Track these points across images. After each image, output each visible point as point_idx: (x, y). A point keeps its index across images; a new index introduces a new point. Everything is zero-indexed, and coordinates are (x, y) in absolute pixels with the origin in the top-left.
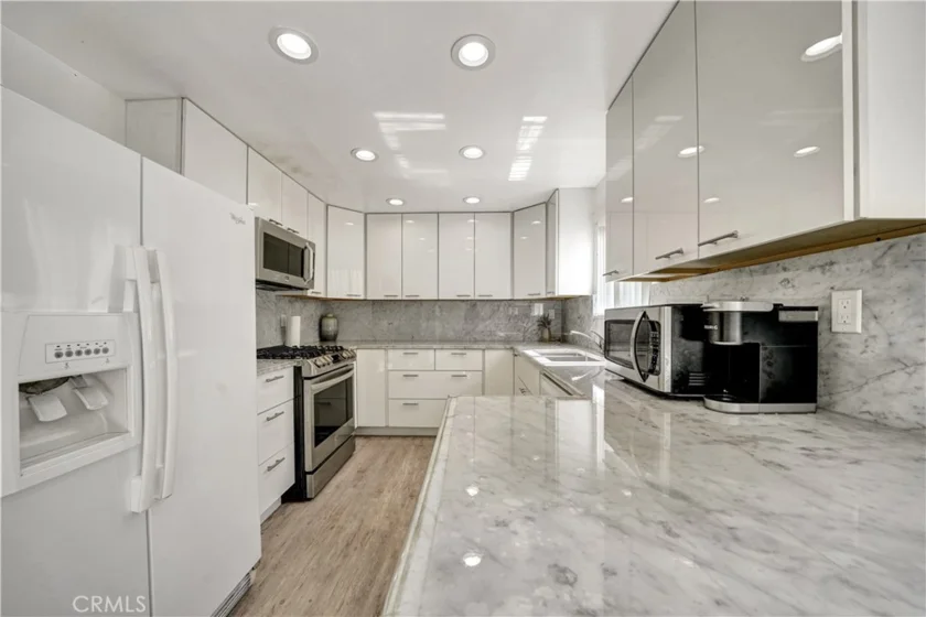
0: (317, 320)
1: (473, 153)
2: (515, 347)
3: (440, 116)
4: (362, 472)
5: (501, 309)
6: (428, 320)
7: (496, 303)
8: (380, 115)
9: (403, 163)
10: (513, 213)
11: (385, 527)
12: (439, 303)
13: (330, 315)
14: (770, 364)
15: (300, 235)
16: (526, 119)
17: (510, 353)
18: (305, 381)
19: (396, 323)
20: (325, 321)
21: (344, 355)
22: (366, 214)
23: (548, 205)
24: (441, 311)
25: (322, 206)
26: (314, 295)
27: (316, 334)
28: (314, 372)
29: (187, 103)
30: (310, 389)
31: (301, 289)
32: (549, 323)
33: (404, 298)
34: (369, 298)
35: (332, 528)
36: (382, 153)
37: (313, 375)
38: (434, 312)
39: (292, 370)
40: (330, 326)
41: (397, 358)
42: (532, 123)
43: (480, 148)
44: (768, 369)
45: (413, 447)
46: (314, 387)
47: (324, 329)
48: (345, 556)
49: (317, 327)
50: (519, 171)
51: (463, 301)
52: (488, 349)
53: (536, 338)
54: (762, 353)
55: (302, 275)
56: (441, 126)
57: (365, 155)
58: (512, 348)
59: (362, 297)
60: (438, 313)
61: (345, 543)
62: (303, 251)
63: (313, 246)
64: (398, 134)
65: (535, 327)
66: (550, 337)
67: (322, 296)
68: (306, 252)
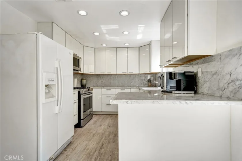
0: (80, 80)
1: (126, 33)
2: (140, 88)
3: (117, 26)
4: (95, 122)
5: (136, 77)
6: (114, 80)
7: (134, 75)
8: (102, 26)
9: (107, 36)
10: (139, 47)
11: (103, 132)
12: (117, 75)
13: (84, 79)
14: (184, 83)
15: (77, 55)
16: (139, 25)
17: (138, 89)
18: (81, 95)
19: (104, 81)
20: (83, 81)
21: (90, 89)
22: (95, 48)
23: (149, 45)
24: (118, 78)
25: (83, 46)
26: (81, 72)
27: (80, 84)
28: (84, 93)
29: (54, 23)
30: (82, 97)
31: (77, 71)
32: (151, 81)
33: (107, 73)
34: (96, 74)
35: (89, 132)
36: (101, 34)
37: (83, 93)
38: (115, 78)
39: (78, 91)
40: (84, 82)
41: (104, 91)
42: (141, 27)
43: (128, 32)
44: (183, 84)
45: (109, 117)
46: (84, 96)
47: (83, 83)
48: (93, 137)
49: (80, 82)
50: (139, 37)
51: (124, 74)
52: (131, 88)
53: (147, 86)
54: (182, 81)
55: (78, 67)
56: (118, 28)
57: (97, 34)
58: (139, 88)
59: (94, 73)
60: (117, 78)
61: (93, 135)
62: (78, 60)
63: (81, 58)
64: (106, 29)
65: (147, 82)
66: (151, 85)
67: (83, 73)
68: (79, 60)
